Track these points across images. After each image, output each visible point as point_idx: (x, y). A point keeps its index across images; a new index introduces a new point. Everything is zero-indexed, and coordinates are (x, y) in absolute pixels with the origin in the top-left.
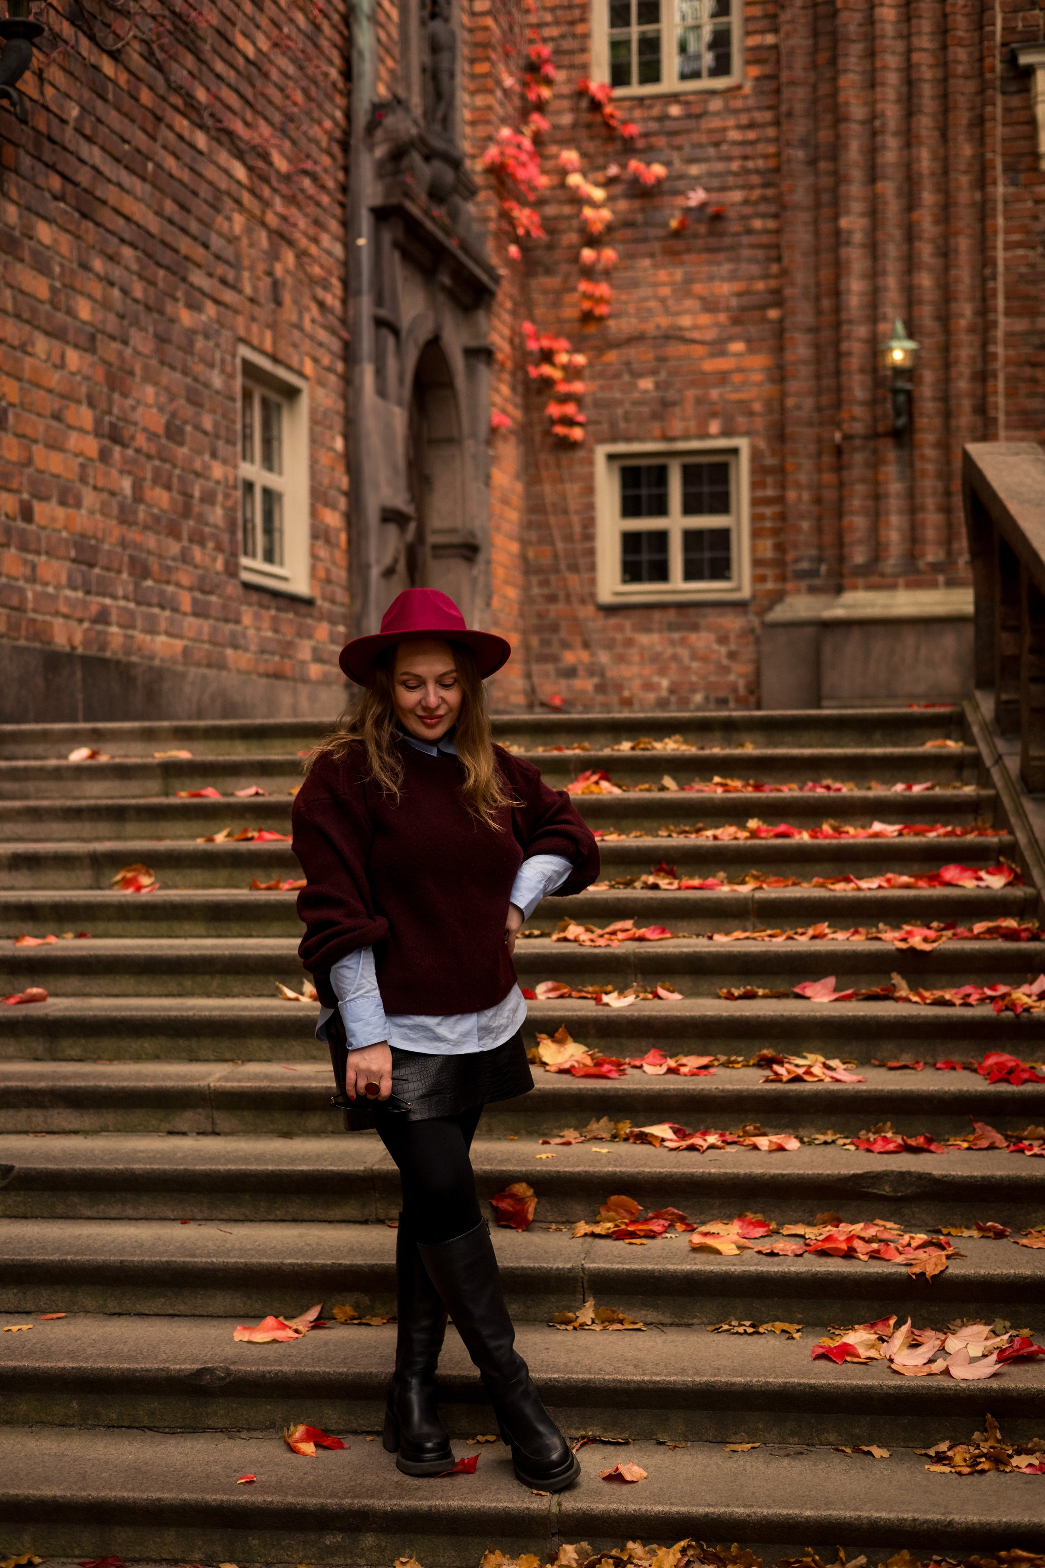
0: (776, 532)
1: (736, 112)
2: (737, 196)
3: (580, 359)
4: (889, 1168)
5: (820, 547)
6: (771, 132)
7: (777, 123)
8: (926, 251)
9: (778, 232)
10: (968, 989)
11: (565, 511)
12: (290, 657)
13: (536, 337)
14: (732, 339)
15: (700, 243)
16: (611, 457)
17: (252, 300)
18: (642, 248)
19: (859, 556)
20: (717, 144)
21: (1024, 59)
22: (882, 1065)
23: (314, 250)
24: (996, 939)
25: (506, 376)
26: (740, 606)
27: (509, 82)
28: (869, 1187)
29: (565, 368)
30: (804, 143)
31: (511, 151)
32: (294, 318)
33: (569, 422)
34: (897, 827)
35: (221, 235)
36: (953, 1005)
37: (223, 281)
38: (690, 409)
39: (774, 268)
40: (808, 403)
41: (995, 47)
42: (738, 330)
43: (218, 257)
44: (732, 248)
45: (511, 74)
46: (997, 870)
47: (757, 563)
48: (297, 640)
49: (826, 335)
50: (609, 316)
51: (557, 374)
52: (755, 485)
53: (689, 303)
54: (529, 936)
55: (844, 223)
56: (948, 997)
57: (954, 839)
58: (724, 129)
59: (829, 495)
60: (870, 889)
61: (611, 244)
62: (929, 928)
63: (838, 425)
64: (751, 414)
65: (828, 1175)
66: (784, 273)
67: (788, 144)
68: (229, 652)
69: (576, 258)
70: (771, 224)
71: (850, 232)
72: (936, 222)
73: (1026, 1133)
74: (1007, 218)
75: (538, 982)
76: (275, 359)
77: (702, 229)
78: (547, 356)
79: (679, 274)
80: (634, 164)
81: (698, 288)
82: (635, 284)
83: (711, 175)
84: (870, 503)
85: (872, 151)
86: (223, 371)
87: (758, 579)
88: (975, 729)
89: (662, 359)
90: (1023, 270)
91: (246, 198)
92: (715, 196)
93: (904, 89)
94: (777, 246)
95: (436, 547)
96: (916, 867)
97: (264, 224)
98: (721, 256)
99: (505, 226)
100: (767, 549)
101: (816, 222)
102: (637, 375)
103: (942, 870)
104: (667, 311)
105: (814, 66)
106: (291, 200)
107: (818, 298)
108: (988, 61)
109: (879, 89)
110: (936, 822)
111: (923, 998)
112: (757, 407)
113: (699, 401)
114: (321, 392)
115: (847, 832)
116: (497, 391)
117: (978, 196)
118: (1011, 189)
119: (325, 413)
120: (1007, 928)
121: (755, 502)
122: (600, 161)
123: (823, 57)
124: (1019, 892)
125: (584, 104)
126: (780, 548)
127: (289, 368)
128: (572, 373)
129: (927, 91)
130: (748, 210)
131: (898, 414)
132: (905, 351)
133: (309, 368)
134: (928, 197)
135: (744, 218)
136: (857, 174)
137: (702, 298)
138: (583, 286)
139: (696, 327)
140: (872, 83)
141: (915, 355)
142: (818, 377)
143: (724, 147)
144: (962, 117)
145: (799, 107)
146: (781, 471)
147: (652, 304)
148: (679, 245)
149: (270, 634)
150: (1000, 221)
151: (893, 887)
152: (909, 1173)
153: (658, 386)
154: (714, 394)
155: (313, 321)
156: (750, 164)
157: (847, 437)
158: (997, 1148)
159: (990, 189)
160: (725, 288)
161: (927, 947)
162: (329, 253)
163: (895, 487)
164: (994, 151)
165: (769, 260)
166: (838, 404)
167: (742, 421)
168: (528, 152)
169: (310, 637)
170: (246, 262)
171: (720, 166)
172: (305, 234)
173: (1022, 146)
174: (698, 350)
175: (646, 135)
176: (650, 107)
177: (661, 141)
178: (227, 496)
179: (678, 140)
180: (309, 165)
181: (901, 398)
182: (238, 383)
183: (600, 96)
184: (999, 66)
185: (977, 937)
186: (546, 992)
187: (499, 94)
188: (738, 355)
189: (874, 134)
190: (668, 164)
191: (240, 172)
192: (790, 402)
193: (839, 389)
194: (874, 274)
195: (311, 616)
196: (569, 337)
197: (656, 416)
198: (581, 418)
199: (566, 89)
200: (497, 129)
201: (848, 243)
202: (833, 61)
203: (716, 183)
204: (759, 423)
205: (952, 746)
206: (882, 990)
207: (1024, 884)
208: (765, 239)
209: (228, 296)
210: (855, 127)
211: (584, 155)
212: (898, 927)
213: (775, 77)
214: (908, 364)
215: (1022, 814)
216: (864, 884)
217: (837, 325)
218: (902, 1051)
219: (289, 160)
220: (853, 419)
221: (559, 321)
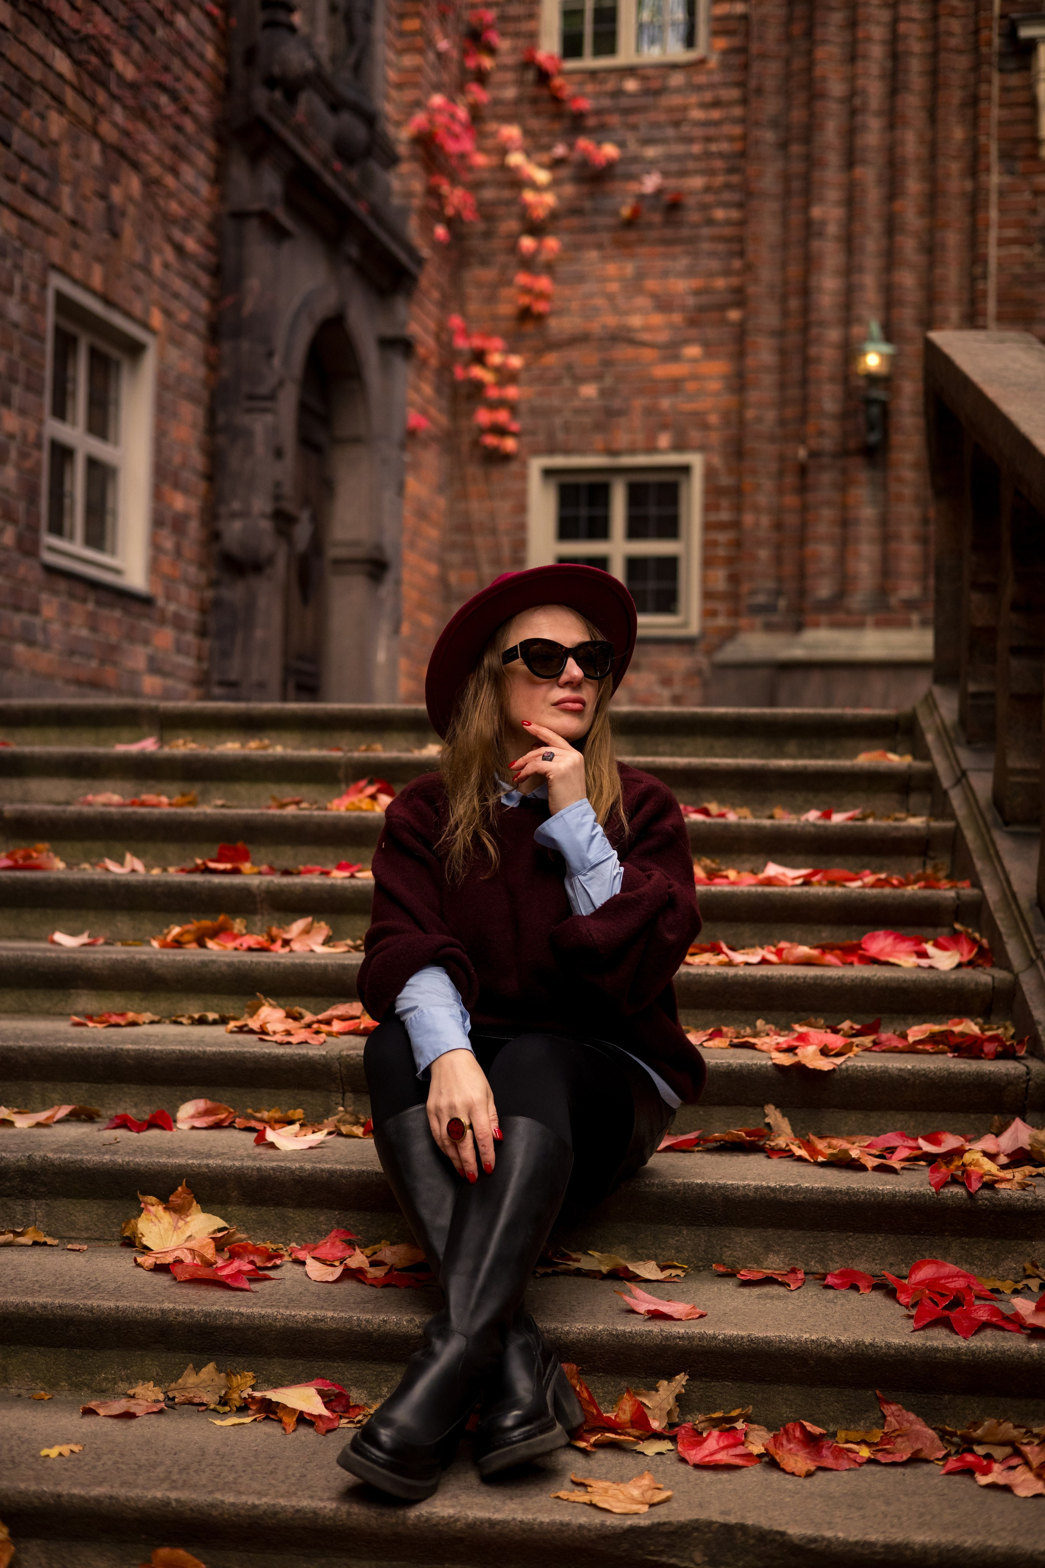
0: (730, 561)
1: (699, 88)
2: (697, 182)
3: (516, 361)
4: (703, 1516)
5: (780, 579)
6: (737, 111)
7: (744, 101)
8: (909, 246)
9: (742, 223)
10: (891, 1139)
11: (494, 531)
12: (115, 664)
13: (466, 333)
14: (687, 341)
15: (654, 234)
16: (548, 473)
17: (74, 223)
18: (589, 238)
19: (824, 589)
20: (677, 124)
21: (1026, 32)
22: (731, 1275)
23: (170, 180)
24: (944, 1053)
25: (429, 374)
26: (686, 643)
27: (443, 45)
28: (661, 1553)
29: (498, 370)
30: (775, 124)
31: (441, 119)
32: (138, 256)
33: (501, 431)
34: (804, 872)
35: (28, 133)
36: (863, 1168)
37: (31, 191)
38: (637, 420)
39: (737, 264)
40: (771, 416)
41: (992, 19)
42: (693, 332)
43: (23, 160)
44: (692, 241)
45: (446, 36)
46: (950, 942)
47: (708, 595)
48: (125, 645)
49: (793, 339)
50: (552, 313)
51: (487, 377)
52: (708, 508)
53: (642, 301)
54: (202, 1021)
55: (816, 212)
56: (855, 1153)
57: (887, 890)
58: (685, 108)
59: (791, 520)
60: (747, 964)
61: (555, 233)
62: (835, 1031)
63: (802, 440)
64: (705, 427)
65: (581, 1527)
66: (749, 268)
67: (757, 124)
68: (20, 648)
69: (513, 249)
70: (735, 214)
71: (823, 223)
72: (921, 213)
73: (979, 1432)
74: (1002, 211)
75: (185, 1100)
76: (108, 302)
77: (657, 218)
78: (479, 357)
79: (629, 268)
80: (584, 143)
81: (651, 284)
82: (580, 278)
83: (669, 158)
84: (837, 530)
85: (851, 132)
86: (24, 300)
87: (708, 614)
88: (930, 738)
89: (608, 363)
90: (1018, 270)
91: (70, 96)
92: (672, 183)
93: (888, 64)
94: (740, 240)
95: (337, 562)
96: (826, 934)
97: (96, 134)
98: (678, 249)
99: (433, 204)
100: (720, 579)
101: (785, 212)
102: (579, 380)
103: (865, 938)
104: (616, 310)
105: (788, 38)
106: (139, 113)
107: (784, 298)
108: (984, 34)
109: (860, 64)
110: (864, 867)
111: (813, 1151)
112: (713, 419)
113: (650, 411)
114: (173, 354)
115: (726, 877)
116: (417, 390)
117: (968, 185)
118: (1007, 179)
119: (179, 379)
120: (962, 1034)
121: (708, 527)
122: (545, 140)
123: (798, 28)
124: (984, 977)
125: (530, 76)
126: (734, 579)
127: (128, 315)
128: (507, 377)
129: (915, 66)
130: (709, 198)
131: (871, 427)
132: (882, 355)
133: (157, 319)
134: (913, 185)
135: (704, 207)
136: (833, 159)
137: (655, 296)
138: (522, 279)
139: (647, 328)
140: (853, 56)
141: (892, 360)
142: (782, 386)
143: (685, 129)
144: (955, 96)
145: (770, 84)
146: (737, 493)
147: (600, 302)
148: (632, 235)
149: (84, 633)
150: (994, 214)
151: (786, 963)
152: (743, 1527)
153: (603, 393)
154: (665, 403)
155: (166, 266)
156: (714, 147)
157: (814, 454)
158: (927, 1461)
159: (983, 178)
160: (681, 286)
161: (825, 1064)
162: (194, 191)
163: (868, 512)
164: (988, 134)
165: (731, 254)
166: (803, 418)
167: (695, 435)
168: (462, 125)
169: (146, 642)
170: (67, 175)
171: (679, 149)
172: (159, 160)
173: (1021, 130)
174: (648, 354)
175: (599, 112)
176: (603, 82)
177: (615, 120)
178: (23, 455)
179: (633, 119)
180: (167, 79)
181: (875, 411)
182: (50, 319)
183: (549, 66)
184: (996, 41)
185: (912, 1050)
186: (193, 1117)
187: (431, 56)
188: (694, 360)
189: (853, 113)
190: (621, 144)
191: (62, 64)
192: (750, 414)
193: (805, 400)
194: (849, 271)
195: (149, 617)
196: (505, 336)
197: (599, 427)
198: (515, 426)
199: (510, 60)
200: (428, 95)
201: (821, 235)
202: (809, 33)
203: (674, 167)
204: (715, 438)
205: (896, 760)
206: (748, 1134)
207: (993, 965)
208: (727, 231)
209: (37, 210)
210: (833, 107)
211: (527, 133)
212: (787, 1027)
213: (742, 50)
214: (884, 370)
215: (993, 856)
216: (738, 957)
217: (805, 328)
218: (768, 1249)
219: (138, 67)
220: (821, 433)
221: (495, 318)
